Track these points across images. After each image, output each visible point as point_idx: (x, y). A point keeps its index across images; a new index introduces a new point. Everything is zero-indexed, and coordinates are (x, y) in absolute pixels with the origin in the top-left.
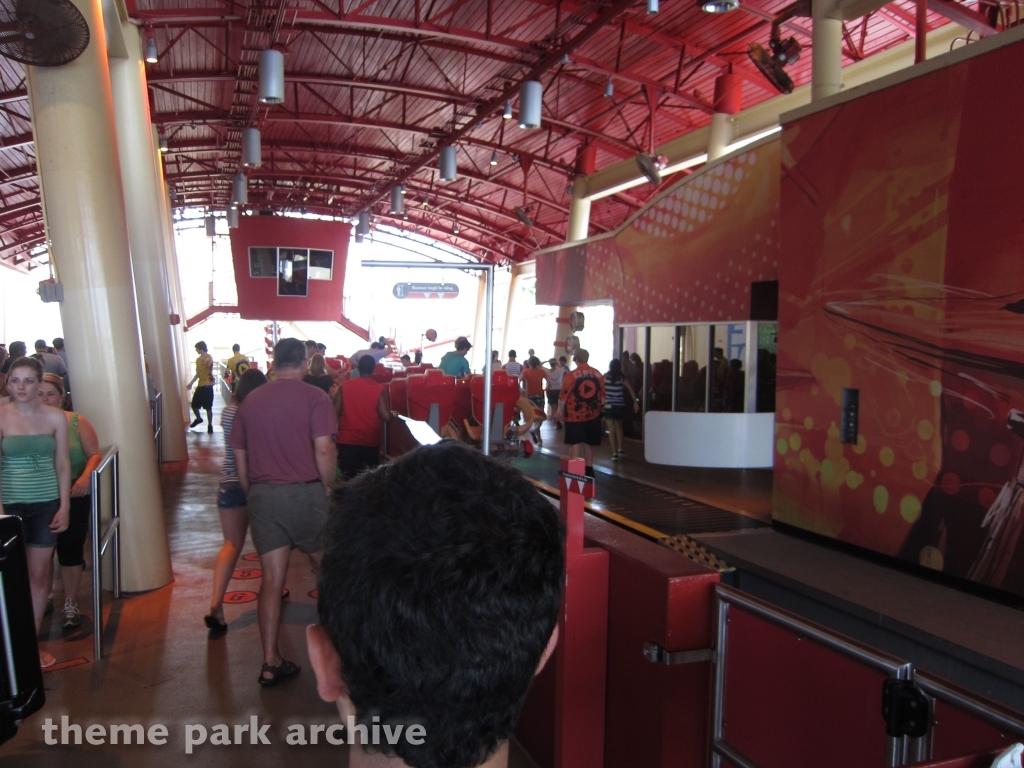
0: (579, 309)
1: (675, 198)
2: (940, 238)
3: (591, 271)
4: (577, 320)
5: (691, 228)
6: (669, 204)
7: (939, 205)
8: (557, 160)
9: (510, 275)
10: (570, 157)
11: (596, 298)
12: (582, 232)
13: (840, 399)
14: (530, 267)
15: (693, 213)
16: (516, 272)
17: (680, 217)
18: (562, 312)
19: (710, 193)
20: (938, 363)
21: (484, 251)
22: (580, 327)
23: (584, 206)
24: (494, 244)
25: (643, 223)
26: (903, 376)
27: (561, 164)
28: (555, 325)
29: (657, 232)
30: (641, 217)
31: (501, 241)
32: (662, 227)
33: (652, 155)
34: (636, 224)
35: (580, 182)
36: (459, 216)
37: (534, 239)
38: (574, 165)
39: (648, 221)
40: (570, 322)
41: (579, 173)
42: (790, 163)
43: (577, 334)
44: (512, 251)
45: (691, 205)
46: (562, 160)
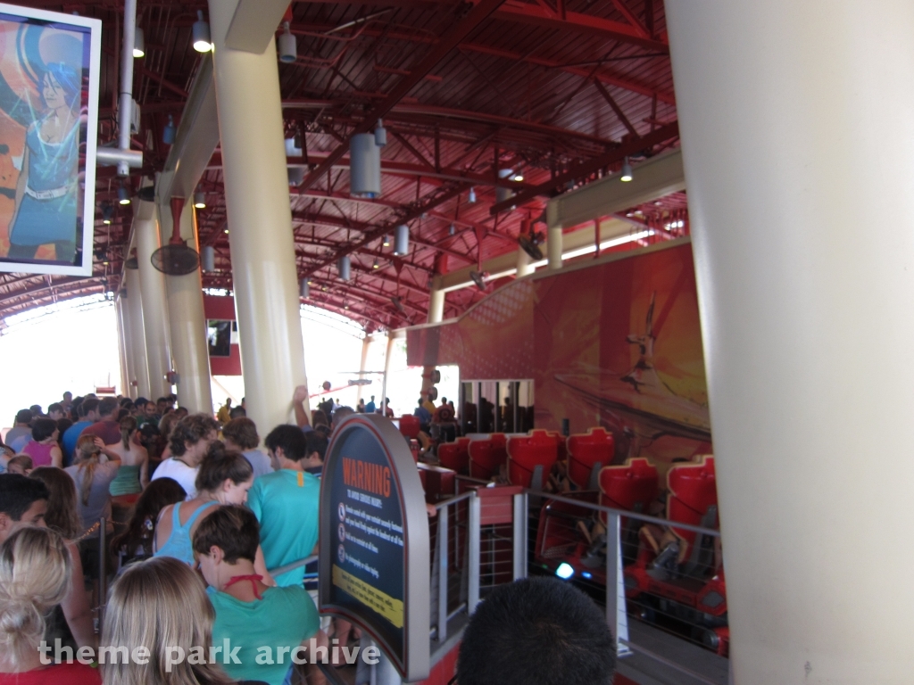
0: (437, 368)
1: (494, 301)
2: (597, 345)
3: (443, 344)
4: (435, 376)
5: (503, 320)
6: (490, 304)
7: (596, 330)
8: (421, 264)
9: (387, 339)
10: (430, 262)
11: (447, 362)
12: (438, 317)
13: (561, 424)
14: (402, 333)
15: (504, 311)
16: (392, 336)
17: (497, 312)
18: (425, 371)
19: (514, 299)
20: (598, 405)
21: (367, 320)
22: (438, 380)
23: (440, 297)
24: (374, 315)
25: (475, 315)
26: (586, 412)
27: (424, 267)
28: (421, 379)
29: (484, 321)
30: (474, 311)
31: (379, 313)
32: (487, 318)
33: (480, 271)
34: (471, 315)
35: (437, 279)
36: (348, 295)
37: (405, 312)
38: (432, 267)
39: (478, 313)
40: (431, 377)
41: (437, 273)
42: (538, 301)
43: (436, 385)
44: (388, 319)
45: (503, 305)
46: (424, 264)
